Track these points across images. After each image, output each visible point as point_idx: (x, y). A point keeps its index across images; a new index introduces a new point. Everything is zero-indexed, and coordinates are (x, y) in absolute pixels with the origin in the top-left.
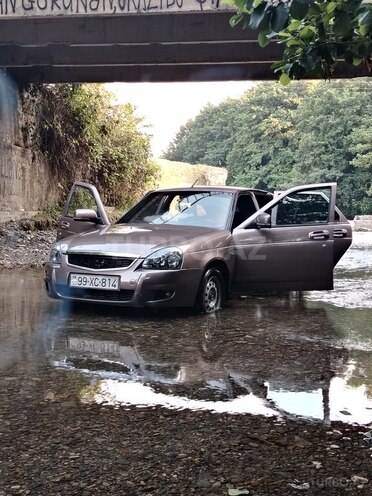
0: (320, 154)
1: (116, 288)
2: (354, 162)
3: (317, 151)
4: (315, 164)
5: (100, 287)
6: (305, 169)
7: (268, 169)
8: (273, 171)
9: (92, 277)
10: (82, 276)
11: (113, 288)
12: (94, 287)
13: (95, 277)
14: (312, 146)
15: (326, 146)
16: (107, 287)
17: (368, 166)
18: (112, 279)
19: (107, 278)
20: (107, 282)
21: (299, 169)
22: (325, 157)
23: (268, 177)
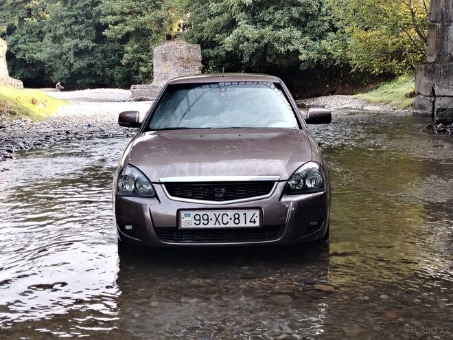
0: (70, 25)
1: (257, 224)
2: (106, 33)
3: (67, 22)
4: (66, 34)
5: (231, 225)
6: (56, 39)
7: (14, 39)
8: (21, 41)
9: (217, 213)
10: (201, 213)
11: (252, 225)
12: (222, 226)
13: (222, 212)
14: (62, 17)
15: (75, 16)
16: (242, 225)
17: (120, 36)
18: (250, 213)
19: (241, 213)
20: (242, 218)
21: (51, 39)
22: (75, 28)
23: (16, 47)
